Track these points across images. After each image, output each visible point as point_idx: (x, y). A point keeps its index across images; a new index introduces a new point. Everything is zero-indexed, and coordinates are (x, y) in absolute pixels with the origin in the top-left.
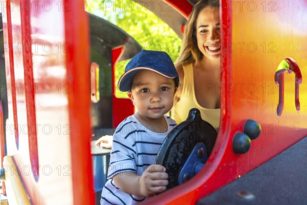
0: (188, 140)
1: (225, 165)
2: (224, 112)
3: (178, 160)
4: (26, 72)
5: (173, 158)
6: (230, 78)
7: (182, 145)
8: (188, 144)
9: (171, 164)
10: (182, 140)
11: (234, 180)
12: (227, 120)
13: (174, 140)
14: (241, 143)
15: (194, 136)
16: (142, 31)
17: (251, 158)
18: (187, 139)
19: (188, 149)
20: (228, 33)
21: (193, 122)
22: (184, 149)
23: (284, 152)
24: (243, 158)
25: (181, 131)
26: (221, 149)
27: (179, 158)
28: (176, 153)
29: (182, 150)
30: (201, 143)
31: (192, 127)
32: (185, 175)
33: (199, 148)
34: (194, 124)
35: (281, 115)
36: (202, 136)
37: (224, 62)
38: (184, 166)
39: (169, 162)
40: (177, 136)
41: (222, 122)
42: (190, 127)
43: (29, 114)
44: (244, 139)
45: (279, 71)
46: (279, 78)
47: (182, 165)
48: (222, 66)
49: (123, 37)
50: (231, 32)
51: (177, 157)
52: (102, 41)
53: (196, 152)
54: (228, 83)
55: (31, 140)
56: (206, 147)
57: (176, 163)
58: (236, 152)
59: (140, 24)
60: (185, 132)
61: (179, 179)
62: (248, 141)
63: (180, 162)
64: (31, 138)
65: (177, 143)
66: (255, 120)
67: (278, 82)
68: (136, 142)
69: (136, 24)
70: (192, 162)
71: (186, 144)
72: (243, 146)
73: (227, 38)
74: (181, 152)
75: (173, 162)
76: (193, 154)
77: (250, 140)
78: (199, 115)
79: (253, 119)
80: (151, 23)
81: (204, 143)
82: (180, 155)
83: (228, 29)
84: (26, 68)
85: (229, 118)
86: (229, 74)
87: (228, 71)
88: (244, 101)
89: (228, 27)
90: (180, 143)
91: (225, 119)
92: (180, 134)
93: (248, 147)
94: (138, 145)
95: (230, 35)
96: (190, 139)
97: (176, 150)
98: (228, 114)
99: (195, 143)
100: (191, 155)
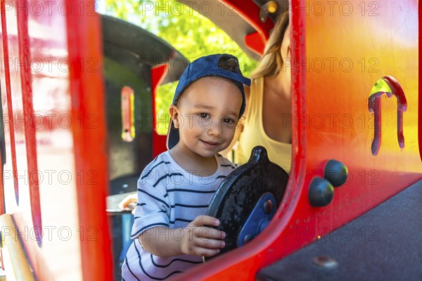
0: (250, 189)
1: (298, 221)
2: (297, 149)
3: (236, 217)
4: (26, 98)
5: (228, 214)
6: (303, 103)
7: (242, 196)
8: (251, 195)
9: (226, 222)
10: (241, 188)
11: (310, 242)
12: (301, 160)
13: (231, 189)
14: (320, 192)
15: (259, 184)
16: (194, 43)
17: (334, 212)
18: (248, 187)
19: (251, 201)
20: (301, 43)
21: (257, 164)
22: (244, 202)
23: (382, 205)
24: (324, 213)
25: (240, 177)
26: (293, 200)
27: (237, 214)
28: (233, 207)
29: (242, 203)
30: (268, 194)
31: (255, 172)
32: (246, 237)
33: (264, 201)
34: (258, 167)
35: (377, 154)
36: (270, 184)
37: (296, 81)
38: (245, 225)
39: (224, 219)
40: (234, 183)
41: (294, 163)
42: (253, 171)
43: (30, 155)
44: (324, 186)
45: (375, 95)
46: (375, 103)
47: (242, 223)
48: (293, 87)
49: (167, 51)
50: (304, 41)
51: (235, 212)
52: (137, 56)
53: (261, 206)
54: (301, 109)
55: (33, 191)
56: (276, 199)
57: (233, 221)
58: (313, 204)
59: (191, 33)
60: (245, 177)
61: (237, 242)
62: (329, 189)
63: (239, 219)
64: (32, 187)
65: (235, 193)
66: (341, 161)
67: (372, 110)
68: (168, 191)
69: (185, 34)
70: (256, 219)
71: (247, 195)
72: (322, 195)
73: (300, 48)
74: (241, 206)
75: (230, 219)
76: (258, 208)
77: (332, 188)
78: (265, 155)
79: (336, 159)
80: (207, 33)
81: (274, 193)
82: (239, 210)
83: (301, 37)
84: (25, 93)
85: (304, 157)
86: (303, 98)
87: (301, 94)
88: (325, 134)
89: (301, 34)
90: (238, 193)
91: (298, 159)
92: (239, 181)
93: (329, 198)
94: (171, 194)
95: (303, 45)
96: (252, 188)
97: (234, 202)
98: (303, 152)
99: (260, 193)
100: (254, 210)
